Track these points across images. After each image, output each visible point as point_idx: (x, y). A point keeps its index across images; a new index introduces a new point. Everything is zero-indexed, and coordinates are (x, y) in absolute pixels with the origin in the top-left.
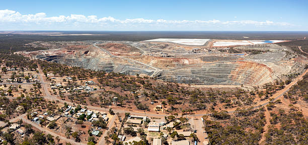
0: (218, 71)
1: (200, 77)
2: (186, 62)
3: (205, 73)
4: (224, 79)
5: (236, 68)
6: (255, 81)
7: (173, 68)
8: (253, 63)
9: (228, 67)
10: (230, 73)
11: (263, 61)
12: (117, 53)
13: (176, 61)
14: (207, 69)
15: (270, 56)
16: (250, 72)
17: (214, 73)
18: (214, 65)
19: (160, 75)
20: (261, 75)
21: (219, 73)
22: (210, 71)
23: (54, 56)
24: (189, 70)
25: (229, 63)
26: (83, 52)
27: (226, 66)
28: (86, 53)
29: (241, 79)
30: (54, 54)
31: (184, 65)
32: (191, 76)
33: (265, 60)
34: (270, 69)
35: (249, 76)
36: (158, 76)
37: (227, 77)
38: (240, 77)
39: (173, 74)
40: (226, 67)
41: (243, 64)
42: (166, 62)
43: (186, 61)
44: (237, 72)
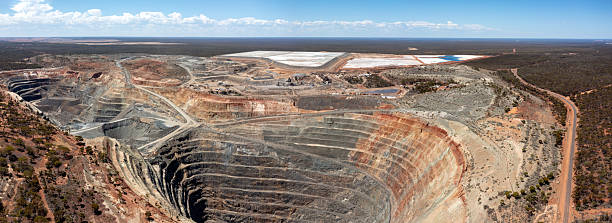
0: (326, 138)
1: (280, 152)
2: (260, 108)
3: (295, 140)
4: (338, 161)
5: (372, 131)
6: (415, 181)
7: (225, 121)
8: (412, 122)
9: (353, 127)
10: (353, 146)
11: (438, 117)
12: (140, 79)
13: (235, 105)
14: (302, 131)
15: (455, 103)
16: (405, 147)
17: (316, 142)
18: (319, 119)
19: (187, 137)
20: (433, 164)
21: (329, 143)
22: (307, 137)
23: (44, 80)
24: (258, 129)
25: (356, 117)
26: (90, 74)
27: (349, 124)
28: (96, 76)
29: (380, 166)
30: (47, 77)
31: (252, 114)
32: (260, 147)
33: (443, 114)
34: (456, 148)
35: (400, 160)
36: (180, 140)
37: (346, 157)
38: (378, 161)
39: (219, 136)
40: (347, 126)
41: (389, 123)
42: (214, 105)
43: (259, 105)
44: (373, 144)
